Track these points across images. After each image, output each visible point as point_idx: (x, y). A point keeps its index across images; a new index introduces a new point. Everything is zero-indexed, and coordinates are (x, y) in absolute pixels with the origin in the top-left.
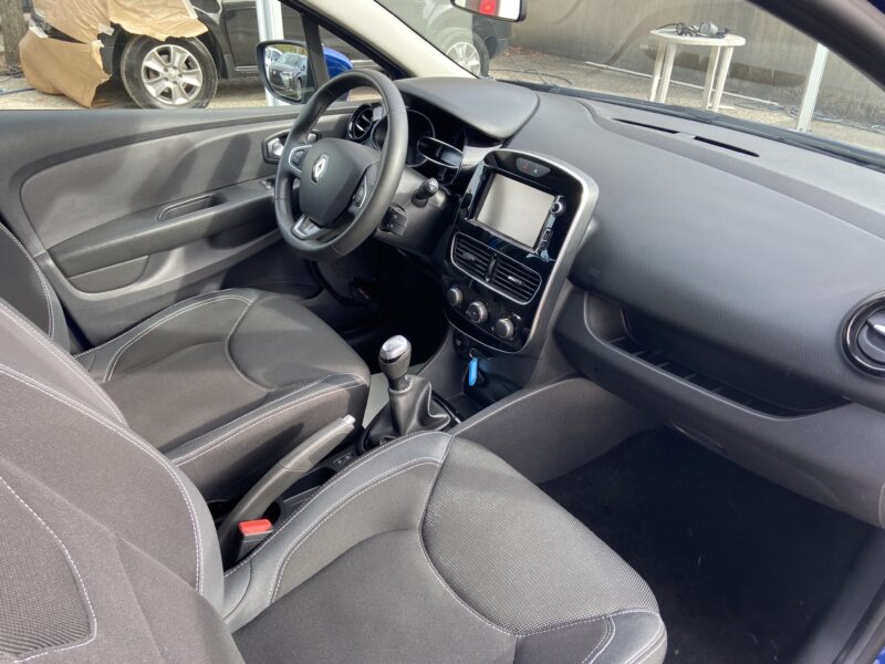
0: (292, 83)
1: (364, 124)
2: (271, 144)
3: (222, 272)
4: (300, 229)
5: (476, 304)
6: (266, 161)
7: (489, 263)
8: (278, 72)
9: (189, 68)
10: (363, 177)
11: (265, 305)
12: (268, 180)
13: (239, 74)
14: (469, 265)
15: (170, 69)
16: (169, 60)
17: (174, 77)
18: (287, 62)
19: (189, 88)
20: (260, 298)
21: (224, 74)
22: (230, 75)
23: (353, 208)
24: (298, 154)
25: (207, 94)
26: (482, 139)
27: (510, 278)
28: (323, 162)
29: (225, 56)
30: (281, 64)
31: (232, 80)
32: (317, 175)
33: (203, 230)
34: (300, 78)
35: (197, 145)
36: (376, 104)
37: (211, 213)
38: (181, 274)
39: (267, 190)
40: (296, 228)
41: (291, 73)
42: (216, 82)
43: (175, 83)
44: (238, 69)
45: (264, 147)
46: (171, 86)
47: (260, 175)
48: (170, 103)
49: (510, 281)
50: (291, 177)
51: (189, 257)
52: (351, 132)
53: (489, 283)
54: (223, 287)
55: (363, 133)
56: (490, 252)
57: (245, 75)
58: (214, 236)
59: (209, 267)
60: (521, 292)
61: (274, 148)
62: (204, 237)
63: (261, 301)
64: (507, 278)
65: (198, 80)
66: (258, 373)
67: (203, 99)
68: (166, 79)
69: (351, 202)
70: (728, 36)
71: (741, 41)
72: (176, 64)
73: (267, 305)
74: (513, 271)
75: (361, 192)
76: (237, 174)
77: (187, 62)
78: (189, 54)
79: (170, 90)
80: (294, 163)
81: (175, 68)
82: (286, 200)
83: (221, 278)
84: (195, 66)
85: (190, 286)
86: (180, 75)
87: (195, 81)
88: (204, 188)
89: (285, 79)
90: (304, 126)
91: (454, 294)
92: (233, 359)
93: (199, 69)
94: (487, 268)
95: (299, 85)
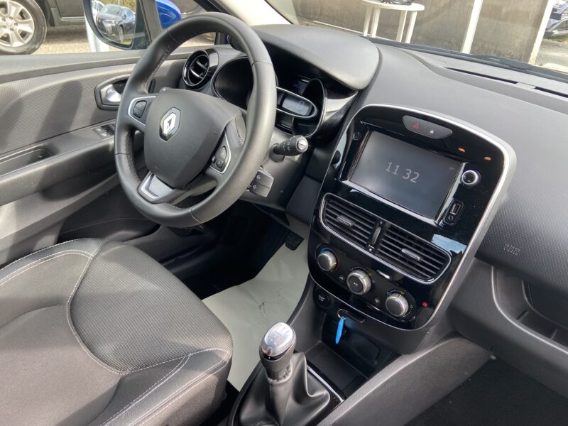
0: (114, 30)
1: (198, 70)
2: (104, 90)
3: (58, 223)
4: (147, 188)
5: (356, 274)
6: (99, 107)
7: (373, 231)
8: (102, 20)
9: (23, 18)
10: (223, 136)
11: (108, 259)
12: (103, 127)
13: (64, 23)
14: (342, 228)
15: (7, 19)
16: (6, 12)
17: (11, 25)
18: (109, 12)
19: (24, 34)
20: (102, 250)
21: (52, 23)
22: (56, 23)
23: (213, 171)
24: (140, 105)
25: (38, 39)
26: (340, 89)
27: (403, 251)
28: (173, 117)
29: (52, 9)
30: (104, 13)
31: (58, 28)
32: (166, 132)
33: (34, 185)
34: (121, 26)
35: (23, 95)
36: (211, 51)
37: (42, 166)
38: (13, 230)
39: (103, 138)
40: (143, 188)
41: (113, 21)
42: (46, 29)
43: (12, 30)
44: (63, 19)
45: (97, 93)
46: (10, 32)
47: (94, 122)
48: (9, 45)
49: (402, 253)
50: (131, 129)
51: (21, 211)
52: (186, 79)
53: (373, 252)
54: (60, 240)
55: (199, 79)
56: (374, 219)
57: (69, 24)
58: (48, 189)
59: (43, 221)
60: (422, 269)
61: (108, 95)
62: (35, 192)
63: (104, 254)
64: (399, 251)
65: (31, 27)
66: (107, 349)
67: (35, 43)
68: (5, 27)
69: (209, 163)
70: (413, 4)
71: (421, 7)
72: (12, 15)
73: (109, 259)
74: (408, 243)
75: (222, 153)
76: (70, 123)
77: (22, 13)
78: (22, 7)
79: (8, 36)
80: (135, 115)
81: (11, 18)
82: (127, 154)
83: (58, 229)
84: (28, 17)
85: (24, 241)
86: (16, 24)
87: (29, 28)
88: (33, 139)
89: (108, 26)
90: (143, 74)
91: (325, 259)
92: (76, 329)
93: (31, 19)
94: (371, 236)
95: (121, 32)
